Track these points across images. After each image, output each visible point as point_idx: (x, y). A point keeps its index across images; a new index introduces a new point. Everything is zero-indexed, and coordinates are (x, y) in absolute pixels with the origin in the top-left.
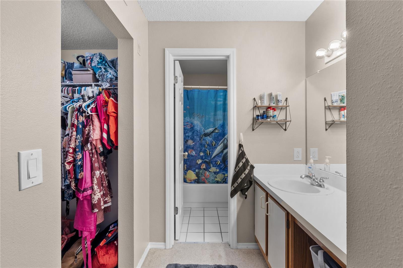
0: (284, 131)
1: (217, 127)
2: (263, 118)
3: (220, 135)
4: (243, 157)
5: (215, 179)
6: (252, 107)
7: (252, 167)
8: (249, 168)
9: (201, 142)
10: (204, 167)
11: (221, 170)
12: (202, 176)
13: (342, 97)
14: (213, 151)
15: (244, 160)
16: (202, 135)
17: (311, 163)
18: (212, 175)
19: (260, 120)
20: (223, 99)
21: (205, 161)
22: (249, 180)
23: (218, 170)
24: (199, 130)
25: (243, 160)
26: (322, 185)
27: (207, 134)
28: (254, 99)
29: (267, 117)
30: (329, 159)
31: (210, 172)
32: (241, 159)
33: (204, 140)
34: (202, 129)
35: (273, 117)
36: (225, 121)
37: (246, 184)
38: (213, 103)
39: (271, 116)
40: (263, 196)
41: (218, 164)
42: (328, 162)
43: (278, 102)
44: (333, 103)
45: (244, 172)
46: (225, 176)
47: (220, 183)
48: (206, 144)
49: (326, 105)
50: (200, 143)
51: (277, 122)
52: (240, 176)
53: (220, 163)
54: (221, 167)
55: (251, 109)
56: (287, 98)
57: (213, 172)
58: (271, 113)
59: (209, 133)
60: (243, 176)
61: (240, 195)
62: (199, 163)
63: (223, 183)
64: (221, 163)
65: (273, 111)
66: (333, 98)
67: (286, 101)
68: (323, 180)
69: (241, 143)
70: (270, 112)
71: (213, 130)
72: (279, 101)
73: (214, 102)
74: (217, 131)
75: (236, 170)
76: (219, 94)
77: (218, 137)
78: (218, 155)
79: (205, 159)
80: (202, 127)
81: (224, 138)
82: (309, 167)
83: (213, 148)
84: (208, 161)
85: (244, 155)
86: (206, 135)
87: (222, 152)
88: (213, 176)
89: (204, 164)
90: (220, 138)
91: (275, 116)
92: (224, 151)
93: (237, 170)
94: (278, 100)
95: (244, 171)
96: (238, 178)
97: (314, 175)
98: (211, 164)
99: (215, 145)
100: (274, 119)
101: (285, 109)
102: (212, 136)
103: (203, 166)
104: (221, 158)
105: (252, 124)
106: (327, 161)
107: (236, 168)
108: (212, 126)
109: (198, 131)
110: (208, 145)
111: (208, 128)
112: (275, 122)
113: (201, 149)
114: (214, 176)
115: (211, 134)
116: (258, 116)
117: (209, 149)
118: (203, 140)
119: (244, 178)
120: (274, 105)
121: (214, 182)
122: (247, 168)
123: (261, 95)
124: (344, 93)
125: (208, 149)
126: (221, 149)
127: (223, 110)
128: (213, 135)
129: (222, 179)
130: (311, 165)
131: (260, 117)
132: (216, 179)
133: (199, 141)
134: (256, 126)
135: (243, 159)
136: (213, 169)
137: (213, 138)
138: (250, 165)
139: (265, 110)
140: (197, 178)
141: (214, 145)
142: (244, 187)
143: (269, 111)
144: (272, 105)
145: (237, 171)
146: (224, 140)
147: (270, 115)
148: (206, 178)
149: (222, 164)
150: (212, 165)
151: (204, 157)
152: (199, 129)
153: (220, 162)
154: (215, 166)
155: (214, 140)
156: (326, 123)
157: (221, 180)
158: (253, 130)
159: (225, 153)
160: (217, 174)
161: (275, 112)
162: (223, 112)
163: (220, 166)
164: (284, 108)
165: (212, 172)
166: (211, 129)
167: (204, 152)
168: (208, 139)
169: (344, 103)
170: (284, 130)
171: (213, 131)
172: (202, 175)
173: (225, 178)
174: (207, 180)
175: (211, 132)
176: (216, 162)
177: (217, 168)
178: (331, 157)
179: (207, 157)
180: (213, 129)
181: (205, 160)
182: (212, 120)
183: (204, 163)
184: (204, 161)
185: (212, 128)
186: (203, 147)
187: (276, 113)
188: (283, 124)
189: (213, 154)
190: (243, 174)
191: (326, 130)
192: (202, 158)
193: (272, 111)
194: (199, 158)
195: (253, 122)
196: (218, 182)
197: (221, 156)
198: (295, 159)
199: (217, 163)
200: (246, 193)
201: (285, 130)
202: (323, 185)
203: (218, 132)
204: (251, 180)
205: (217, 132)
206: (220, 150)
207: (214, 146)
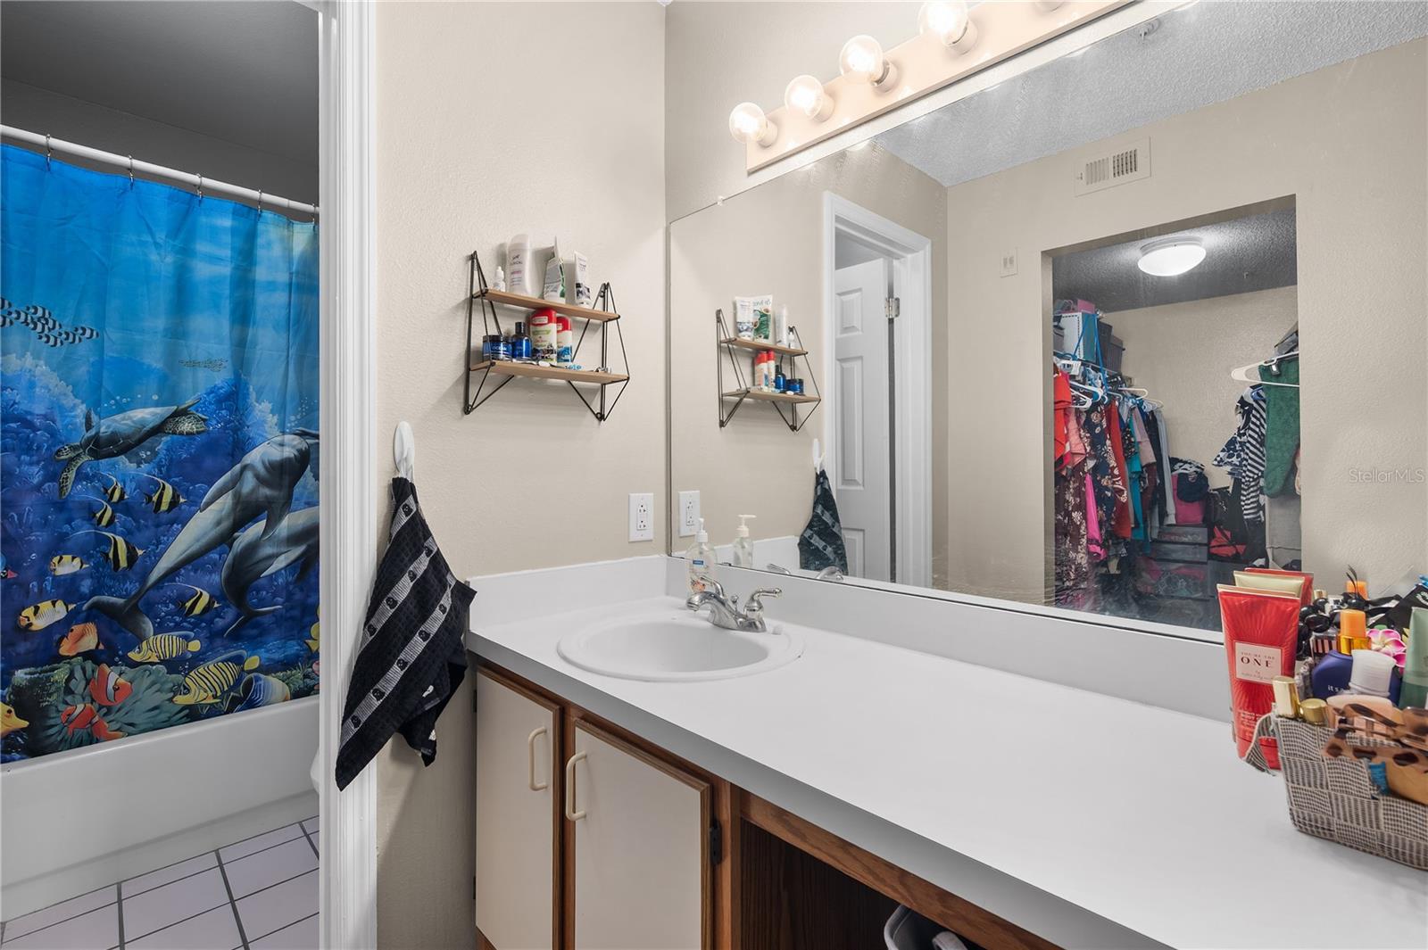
0: (596, 421)
1: (189, 402)
2: (514, 353)
3: (212, 446)
4: (415, 545)
5: (171, 700)
6: (463, 295)
7: (465, 594)
8: (446, 601)
9: (61, 489)
10: (90, 641)
11: (218, 642)
12: (69, 699)
13: (763, 315)
14: (159, 543)
15: (422, 564)
16: (74, 448)
17: (701, 544)
18: (147, 682)
19: (504, 361)
20: (232, 249)
21: (96, 606)
22: (450, 664)
23: (195, 646)
24: (45, 417)
25: (415, 564)
26: (757, 623)
27: (113, 439)
28: (473, 257)
29: (534, 354)
30: (749, 523)
31: (134, 665)
32: (407, 559)
33: (87, 478)
34: (74, 407)
35: (560, 356)
36: (248, 374)
37: (431, 688)
38: (163, 261)
39: (552, 351)
40: (540, 726)
41: (198, 610)
42: (747, 535)
43: (579, 292)
44: (740, 331)
45: (422, 628)
46: (243, 670)
47: (208, 716)
48: (109, 501)
49: (723, 338)
50: (56, 498)
51: (569, 382)
52: (400, 652)
53: (210, 604)
54: (220, 622)
55: (458, 307)
56: (606, 286)
57: (162, 662)
58: (551, 334)
59: (128, 437)
60: (418, 645)
61: (396, 756)
62: (39, 624)
63: (230, 711)
64: (216, 605)
65: (560, 328)
66: (739, 315)
67: (604, 296)
68: (759, 603)
69: (402, 475)
70: (548, 332)
71: (158, 421)
72: (581, 289)
73: (169, 259)
74: (187, 426)
75: (373, 622)
76: (203, 220)
77: (195, 460)
78: (201, 560)
79: (93, 593)
80: (69, 401)
81: (238, 467)
82: (694, 562)
83: (158, 526)
84: (121, 601)
85: (421, 534)
86: (102, 447)
87: (226, 539)
88: (157, 686)
89: (91, 627)
90: (209, 463)
91: (568, 350)
92: (236, 534)
93: (379, 622)
94: (578, 285)
95: (424, 619)
96: (390, 666)
97: (719, 587)
98: (147, 619)
99: (174, 503)
100: (563, 364)
101: (601, 328)
102: (155, 454)
103: (82, 635)
104: (217, 579)
105: (464, 377)
106: (744, 530)
107: (372, 610)
108: (155, 397)
109: (37, 422)
110: (122, 506)
111: (121, 409)
112: (563, 381)
113: (63, 537)
114: (163, 684)
115: (146, 443)
116: (493, 341)
117: (127, 535)
118: (81, 476)
119: (419, 657)
120: (561, 302)
121: (163, 717)
122: (438, 600)
123: (502, 246)
124: (767, 303)
125: (121, 534)
126: (218, 523)
127: (233, 312)
128: (161, 447)
129: (223, 692)
130: (701, 553)
131: (502, 348)
132: (181, 700)
133: (38, 487)
134: (484, 392)
135: (416, 556)
136: (157, 645)
137: (160, 466)
138: (453, 584)
139: (522, 320)
140: (25, 724)
141: (164, 507)
142: (422, 707)
143: (539, 328)
144: (555, 299)
145: (379, 627)
146: (239, 477)
147: (547, 344)
148: (101, 707)
149: (222, 608)
150: (149, 626)
151: (86, 586)
152: (39, 409)
153: (211, 597)
154: (178, 627)
155: (167, 478)
156: (722, 402)
157: (215, 697)
158: (467, 409)
159: (243, 545)
160: (191, 669)
161: (569, 333)
162: (233, 322)
163: (211, 622)
164: (595, 328)
165: (153, 664)
166: (147, 415)
167: (82, 553)
168: (125, 472)
169: (766, 337)
170: (596, 415)
171: (164, 423)
172: (69, 691)
173: (248, 677)
174: (111, 717)
175: (147, 428)
176: (180, 600)
177: (192, 634)
178: (754, 516)
179: (112, 578)
180: (158, 410)
181: (95, 598)
182: (153, 358)
183: (86, 620)
184: (85, 607)
185: (157, 404)
186: (77, 522)
187: (570, 339)
188: (592, 392)
189: (160, 556)
190: (417, 638)
191: (722, 424)
192: (67, 589)
193: (553, 327)
194: (41, 590)
195: (468, 370)
196: (193, 714)
197: (216, 566)
198: (635, 535)
199: (188, 604)
200: (433, 736)
201: (601, 417)
202: (762, 623)
203: (198, 433)
204: (457, 660)
205: (189, 434)
206: (214, 533)
207: (169, 510)
